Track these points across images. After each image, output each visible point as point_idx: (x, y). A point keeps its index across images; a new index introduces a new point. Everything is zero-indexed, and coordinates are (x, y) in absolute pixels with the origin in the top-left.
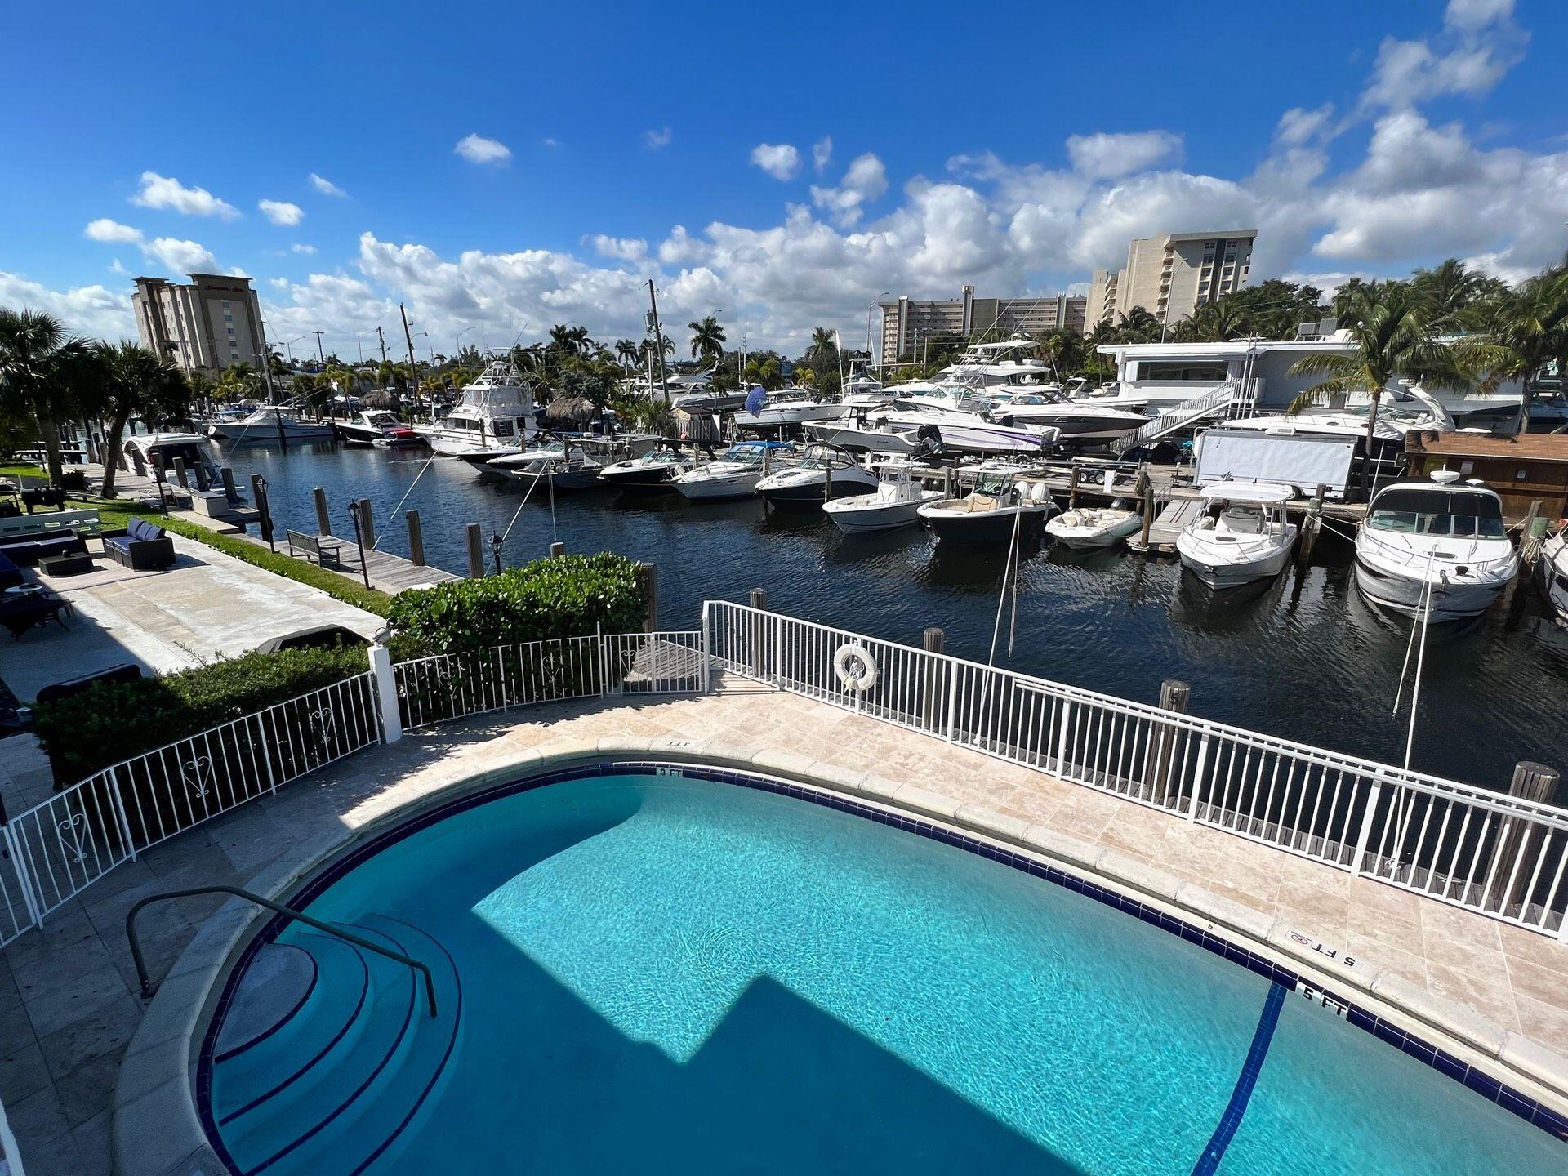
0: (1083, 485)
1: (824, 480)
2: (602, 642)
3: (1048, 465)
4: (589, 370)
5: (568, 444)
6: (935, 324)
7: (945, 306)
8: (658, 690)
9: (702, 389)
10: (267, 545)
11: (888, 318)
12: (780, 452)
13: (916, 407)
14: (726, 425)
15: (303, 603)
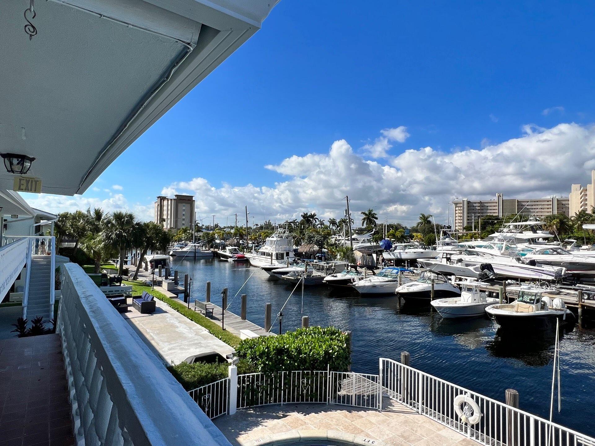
0: (586, 301)
1: (431, 289)
2: (329, 375)
3: (561, 288)
4: (318, 233)
5: (308, 265)
6: (482, 211)
7: (487, 203)
8: (355, 405)
9: (367, 241)
10: (186, 305)
11: (457, 209)
12: (406, 273)
13: (477, 254)
14: (379, 258)
15: (199, 335)
